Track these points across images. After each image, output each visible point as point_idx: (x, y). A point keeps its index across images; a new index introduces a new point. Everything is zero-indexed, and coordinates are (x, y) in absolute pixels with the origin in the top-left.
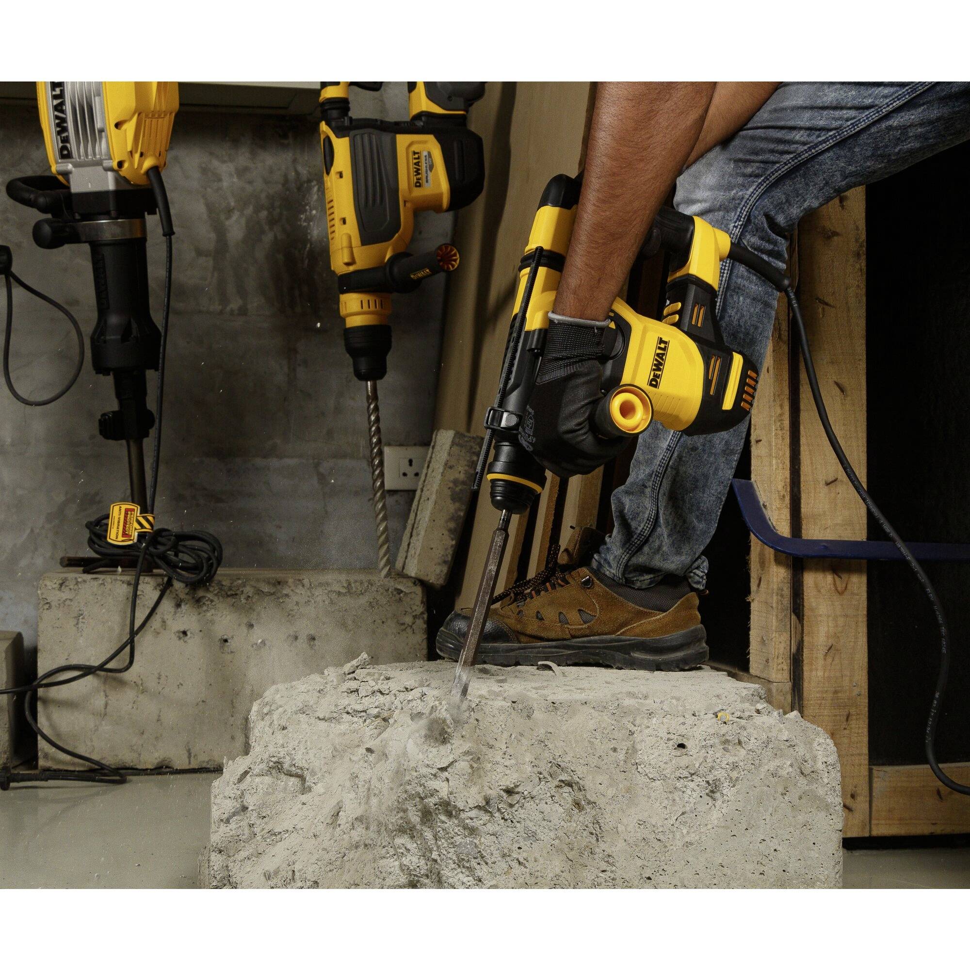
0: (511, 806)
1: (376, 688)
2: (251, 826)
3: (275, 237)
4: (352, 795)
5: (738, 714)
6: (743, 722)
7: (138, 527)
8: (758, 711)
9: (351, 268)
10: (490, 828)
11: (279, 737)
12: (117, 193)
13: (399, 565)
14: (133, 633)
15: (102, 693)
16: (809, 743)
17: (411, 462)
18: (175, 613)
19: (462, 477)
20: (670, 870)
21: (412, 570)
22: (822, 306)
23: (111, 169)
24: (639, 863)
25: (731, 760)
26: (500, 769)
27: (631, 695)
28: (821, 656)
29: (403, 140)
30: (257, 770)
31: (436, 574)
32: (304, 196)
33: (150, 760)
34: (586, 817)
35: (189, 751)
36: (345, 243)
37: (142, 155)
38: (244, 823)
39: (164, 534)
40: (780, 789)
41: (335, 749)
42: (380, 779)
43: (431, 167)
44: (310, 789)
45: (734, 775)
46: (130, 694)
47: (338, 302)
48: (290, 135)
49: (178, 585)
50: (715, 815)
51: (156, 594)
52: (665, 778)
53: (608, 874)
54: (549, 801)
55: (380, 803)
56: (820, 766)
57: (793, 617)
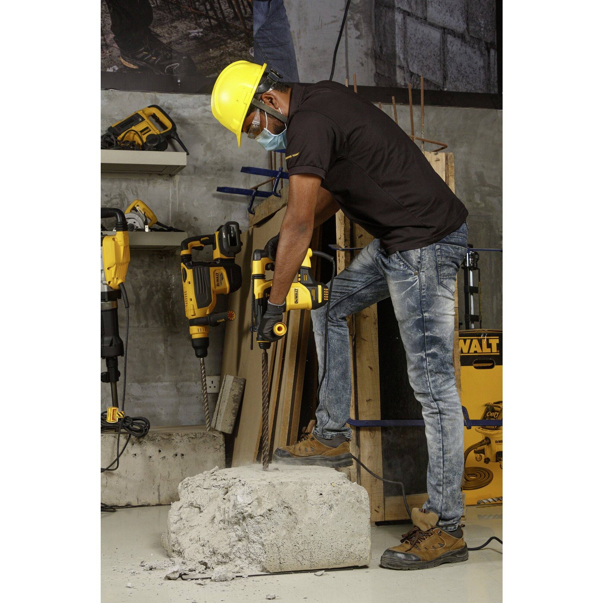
0: (270, 515)
1: (222, 478)
2: (184, 524)
3: (159, 296)
4: (219, 513)
5: (338, 484)
6: (339, 486)
7: (118, 416)
8: (344, 483)
9: (194, 317)
10: (264, 522)
11: (191, 494)
12: (108, 292)
13: (213, 425)
14: (119, 456)
15: (105, 478)
16: (360, 492)
17: (212, 382)
18: (132, 447)
19: (237, 393)
20: (318, 532)
21: (219, 428)
22: (363, 341)
23: (106, 284)
24: (309, 531)
25: (336, 498)
26: (267, 503)
27: (305, 478)
28: (366, 460)
29: (212, 269)
30: (185, 506)
31: (228, 430)
32: (169, 281)
33: (123, 503)
34: (292, 517)
35: (138, 499)
36: (192, 308)
37: (117, 279)
38: (182, 524)
39: (128, 418)
40: (351, 507)
41: (210, 498)
42: (228, 508)
43: (223, 278)
44: (202, 511)
45: (337, 503)
46: (115, 478)
47: (189, 328)
48: (164, 257)
49: (132, 437)
50: (332, 515)
51: (125, 441)
52: (316, 504)
53: (300, 534)
54: (281, 513)
55: (228, 516)
56: (363, 499)
57: (357, 447)
